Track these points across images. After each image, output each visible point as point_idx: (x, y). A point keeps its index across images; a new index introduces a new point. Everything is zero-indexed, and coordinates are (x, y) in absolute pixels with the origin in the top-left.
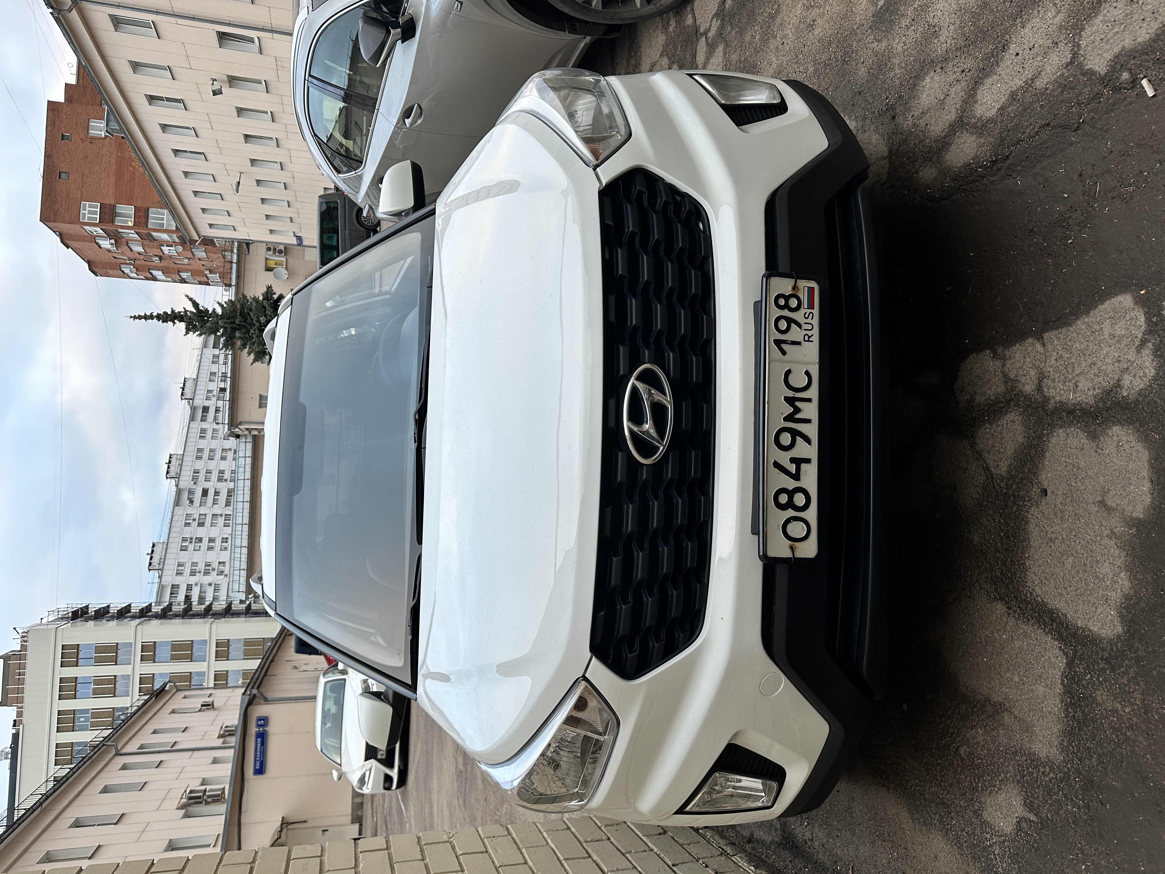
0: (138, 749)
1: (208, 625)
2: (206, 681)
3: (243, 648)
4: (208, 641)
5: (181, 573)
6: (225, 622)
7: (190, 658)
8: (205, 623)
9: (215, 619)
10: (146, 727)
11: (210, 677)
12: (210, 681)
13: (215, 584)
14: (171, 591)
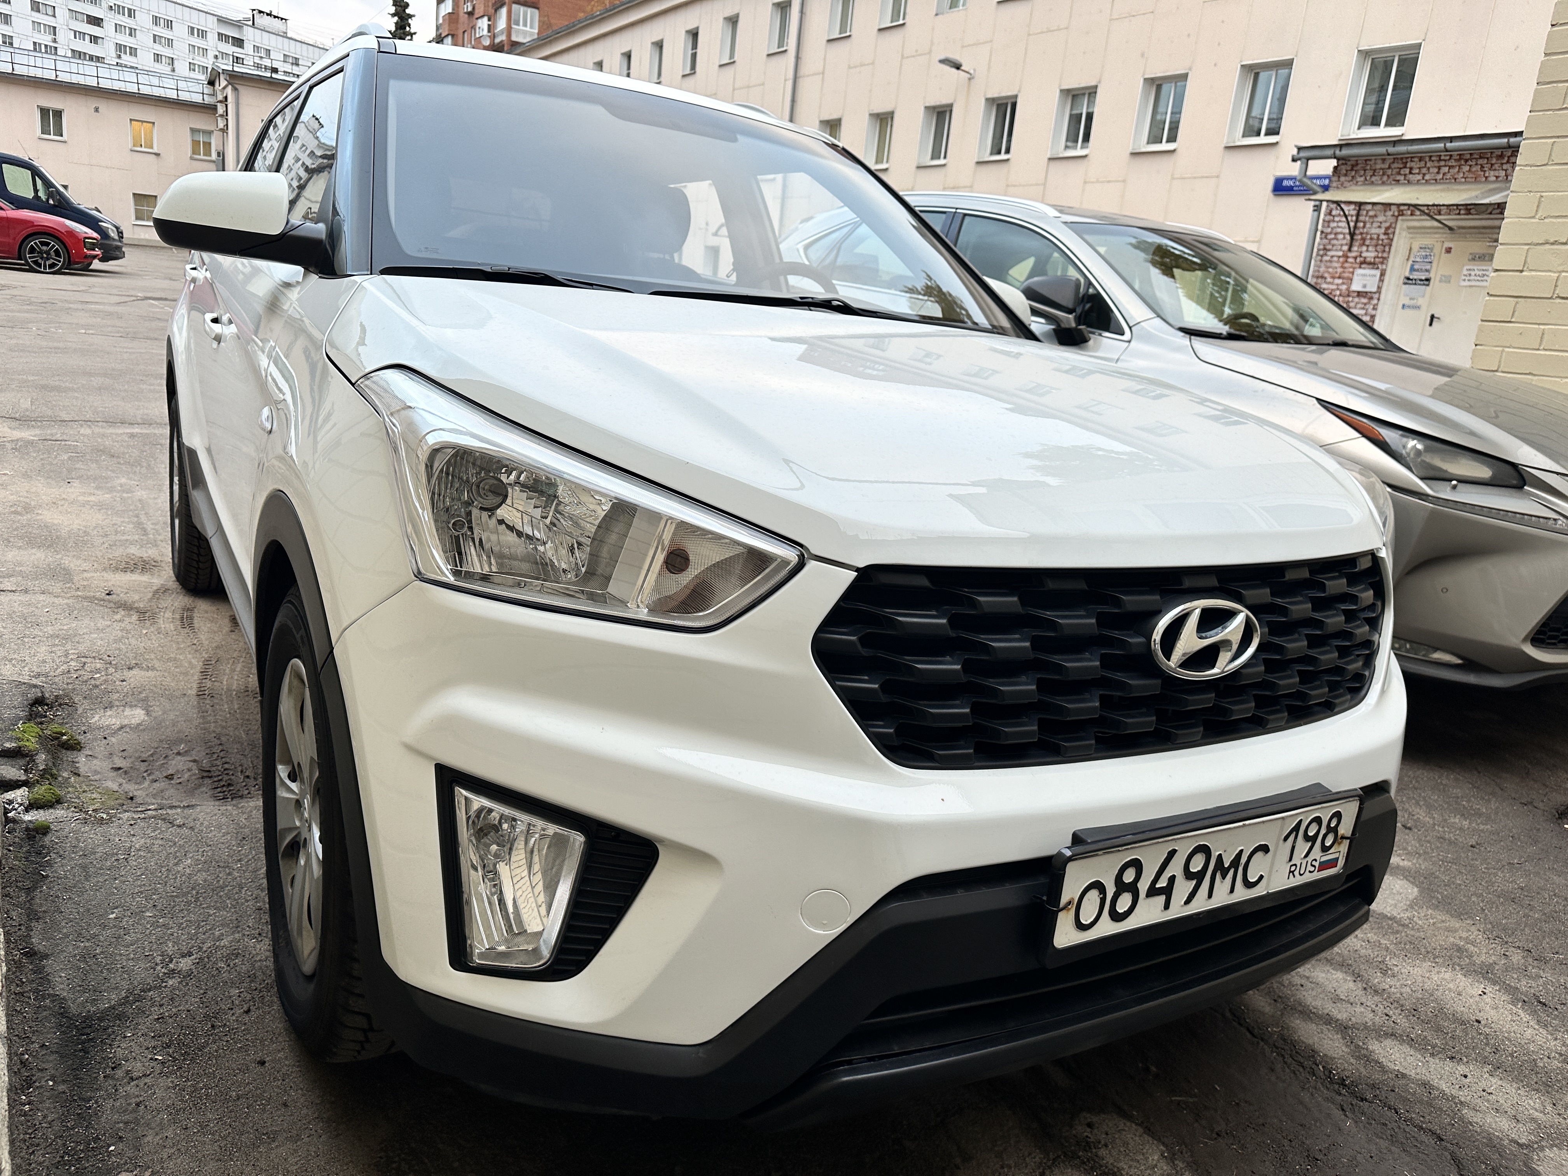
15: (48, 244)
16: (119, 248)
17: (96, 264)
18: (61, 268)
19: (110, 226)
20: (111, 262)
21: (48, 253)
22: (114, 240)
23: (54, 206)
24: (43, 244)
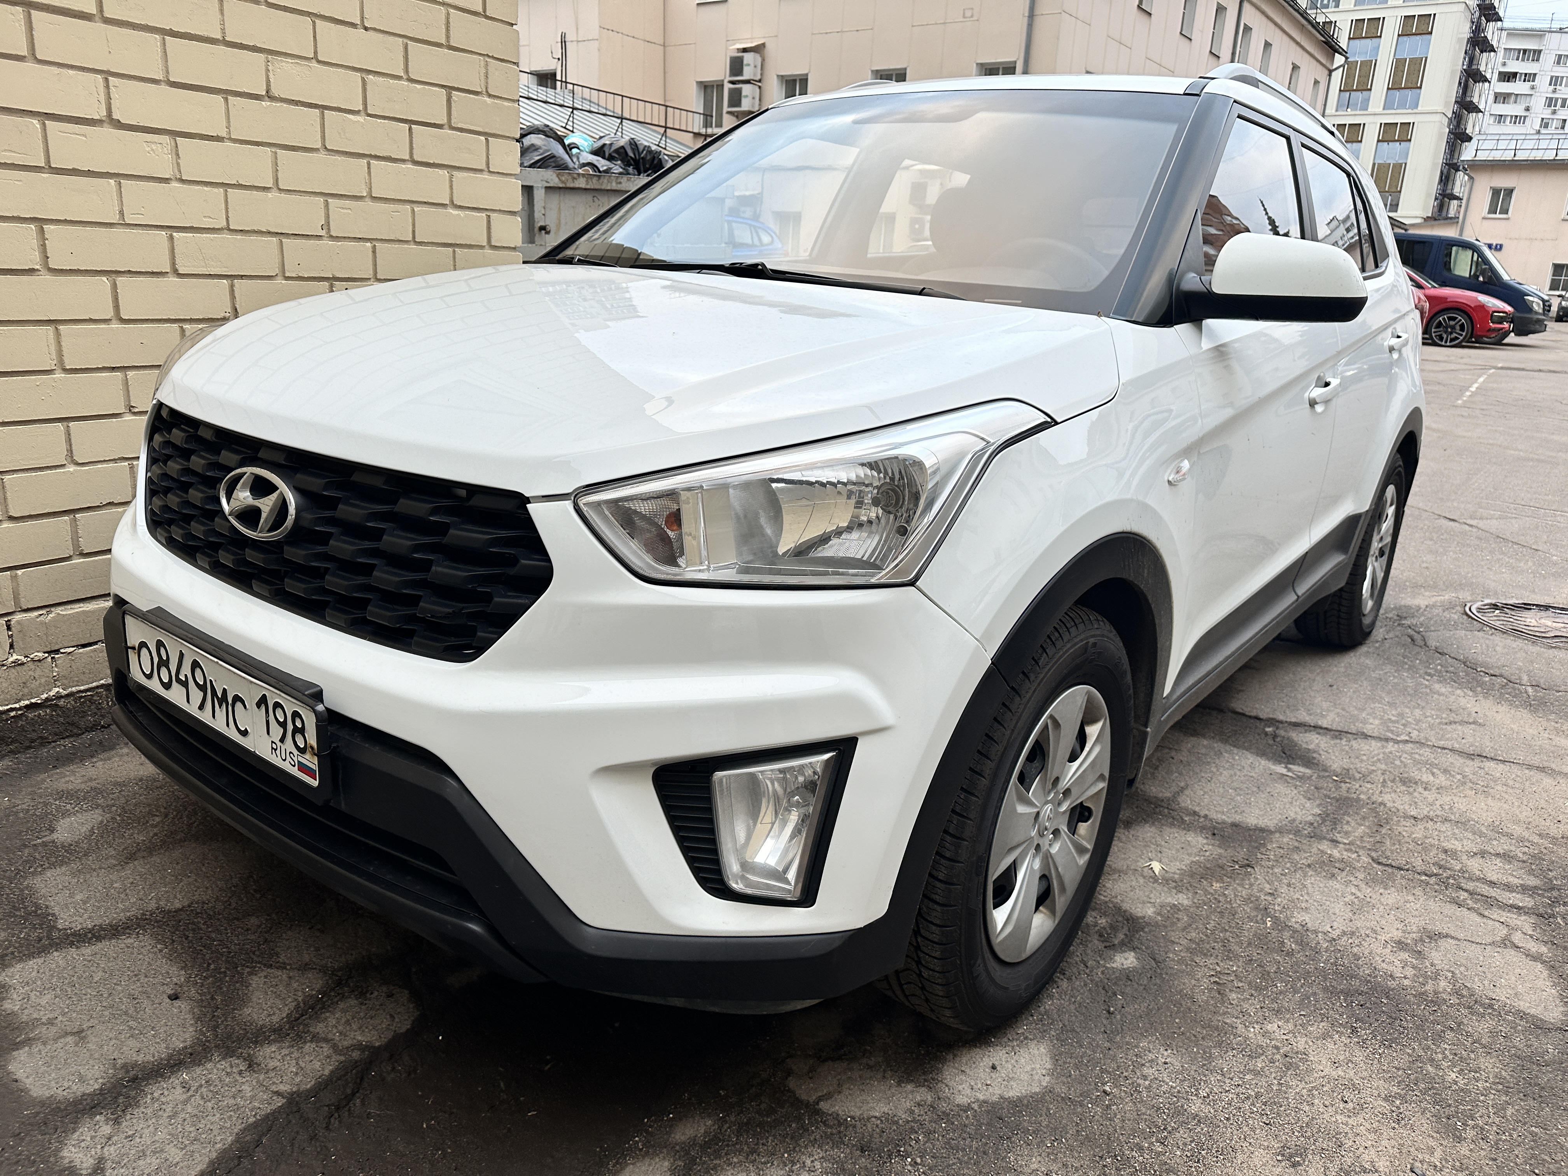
0: (1245, 24)
1: (1440, 109)
2: (1353, 113)
3: (1392, 162)
4: (1415, 111)
5: (1559, 63)
6: (1441, 134)
7: (1394, 86)
8: (1446, 104)
9: (1450, 120)
10: (1278, 32)
11: (1357, 117)
12: (1353, 117)
13: (1525, 117)
14: (1530, 50)
15: (1454, 319)
16: (1540, 322)
17: (1512, 338)
18: (1462, 341)
19: (1536, 300)
20: (1531, 336)
21: (1453, 327)
22: (1536, 313)
23: (1484, 283)
24: (1450, 319)
